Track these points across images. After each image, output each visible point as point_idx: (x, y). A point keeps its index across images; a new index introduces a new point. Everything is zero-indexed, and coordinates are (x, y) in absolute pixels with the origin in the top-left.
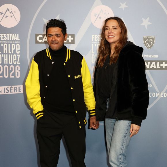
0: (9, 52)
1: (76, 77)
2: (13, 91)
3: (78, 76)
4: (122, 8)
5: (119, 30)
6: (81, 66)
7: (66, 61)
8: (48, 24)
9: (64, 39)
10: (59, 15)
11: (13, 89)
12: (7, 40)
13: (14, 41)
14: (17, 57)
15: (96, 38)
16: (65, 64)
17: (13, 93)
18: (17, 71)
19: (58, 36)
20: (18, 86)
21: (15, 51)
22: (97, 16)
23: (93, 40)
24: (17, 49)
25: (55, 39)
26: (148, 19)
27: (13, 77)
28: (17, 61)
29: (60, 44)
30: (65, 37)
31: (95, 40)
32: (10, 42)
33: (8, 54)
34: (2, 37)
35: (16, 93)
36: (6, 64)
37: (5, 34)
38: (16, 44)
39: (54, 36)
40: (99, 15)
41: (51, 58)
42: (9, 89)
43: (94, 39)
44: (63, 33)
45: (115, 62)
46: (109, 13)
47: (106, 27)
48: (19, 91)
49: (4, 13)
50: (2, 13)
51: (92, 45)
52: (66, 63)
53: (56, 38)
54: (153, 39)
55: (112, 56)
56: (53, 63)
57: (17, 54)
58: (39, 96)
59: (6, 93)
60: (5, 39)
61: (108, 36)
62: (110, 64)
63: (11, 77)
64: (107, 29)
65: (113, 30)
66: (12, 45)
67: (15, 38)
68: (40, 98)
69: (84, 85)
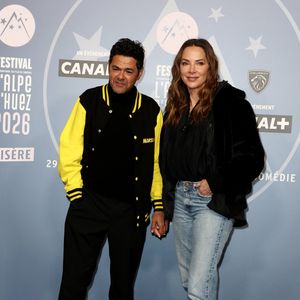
0: (14, 90)
1: (145, 141)
2: (16, 156)
3: (149, 140)
4: (213, 18)
6: (155, 123)
7: (134, 111)
11: (16, 153)
12: (10, 69)
13: (22, 70)
14: (27, 98)
15: (163, 70)
16: (131, 116)
17: (17, 160)
18: (24, 123)
20: (25, 149)
21: (23, 87)
22: (168, 31)
24: (27, 85)
25: (123, 76)
26: (260, 38)
27: (18, 133)
28: (25, 105)
32: (15, 72)
33: (11, 92)
34: (3, 62)
35: (21, 160)
36: (7, 110)
37: (8, 58)
38: (25, 76)
40: (171, 29)
42: (10, 153)
46: (189, 27)
47: (183, 61)
48: (27, 158)
49: (7, 20)
50: (3, 21)
52: (132, 114)
53: (126, 74)
54: (267, 76)
56: (111, 112)
57: (25, 93)
59: (4, 160)
60: (8, 67)
61: (188, 77)
63: (14, 132)
66: (19, 77)
67: (25, 66)
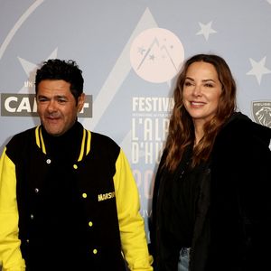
1: (101, 198)
4: (203, 35)
5: (217, 89)
6: (113, 171)
7: (80, 159)
8: (38, 71)
9: (77, 106)
10: (56, 50)
16: (75, 167)
19: (62, 101)
22: (144, 53)
23: (134, 109)
25: (54, 108)
26: (264, 59)
29: (66, 118)
30: (80, 103)
31: (141, 109)
39: (52, 101)
40: (149, 50)
41: (44, 151)
43: (137, 107)
44: (73, 93)
45: (205, 159)
46: (172, 47)
47: (187, 80)
51: (134, 120)
52: (78, 164)
53: (57, 105)
55: (197, 148)
56: (49, 161)
58: (17, 238)
61: (191, 102)
62: (193, 165)
64: (188, 84)
65: (203, 88)
68: (19, 243)
69: (120, 216)
